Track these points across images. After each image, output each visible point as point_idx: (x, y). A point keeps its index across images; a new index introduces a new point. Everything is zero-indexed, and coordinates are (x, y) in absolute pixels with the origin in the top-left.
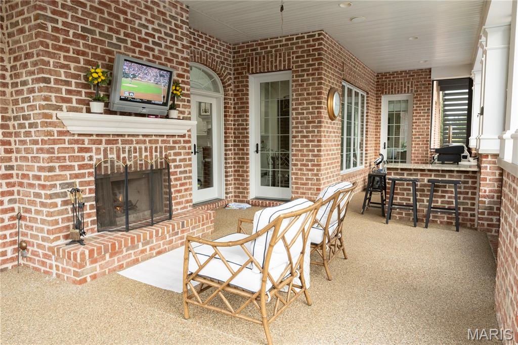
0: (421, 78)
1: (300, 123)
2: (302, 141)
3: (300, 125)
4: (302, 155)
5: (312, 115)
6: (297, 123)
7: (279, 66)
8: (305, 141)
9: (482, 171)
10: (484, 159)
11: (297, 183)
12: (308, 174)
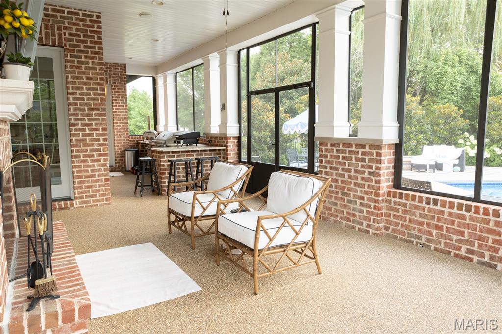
0: (117, 71)
1: (80, 109)
2: (84, 130)
3: (79, 112)
4: (84, 146)
5: (95, 102)
6: (75, 110)
7: (46, 38)
8: (87, 129)
9: (228, 148)
10: (229, 141)
11: (80, 177)
12: (94, 165)
